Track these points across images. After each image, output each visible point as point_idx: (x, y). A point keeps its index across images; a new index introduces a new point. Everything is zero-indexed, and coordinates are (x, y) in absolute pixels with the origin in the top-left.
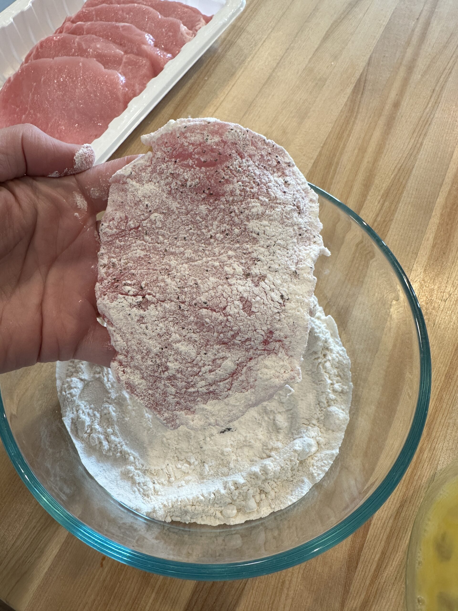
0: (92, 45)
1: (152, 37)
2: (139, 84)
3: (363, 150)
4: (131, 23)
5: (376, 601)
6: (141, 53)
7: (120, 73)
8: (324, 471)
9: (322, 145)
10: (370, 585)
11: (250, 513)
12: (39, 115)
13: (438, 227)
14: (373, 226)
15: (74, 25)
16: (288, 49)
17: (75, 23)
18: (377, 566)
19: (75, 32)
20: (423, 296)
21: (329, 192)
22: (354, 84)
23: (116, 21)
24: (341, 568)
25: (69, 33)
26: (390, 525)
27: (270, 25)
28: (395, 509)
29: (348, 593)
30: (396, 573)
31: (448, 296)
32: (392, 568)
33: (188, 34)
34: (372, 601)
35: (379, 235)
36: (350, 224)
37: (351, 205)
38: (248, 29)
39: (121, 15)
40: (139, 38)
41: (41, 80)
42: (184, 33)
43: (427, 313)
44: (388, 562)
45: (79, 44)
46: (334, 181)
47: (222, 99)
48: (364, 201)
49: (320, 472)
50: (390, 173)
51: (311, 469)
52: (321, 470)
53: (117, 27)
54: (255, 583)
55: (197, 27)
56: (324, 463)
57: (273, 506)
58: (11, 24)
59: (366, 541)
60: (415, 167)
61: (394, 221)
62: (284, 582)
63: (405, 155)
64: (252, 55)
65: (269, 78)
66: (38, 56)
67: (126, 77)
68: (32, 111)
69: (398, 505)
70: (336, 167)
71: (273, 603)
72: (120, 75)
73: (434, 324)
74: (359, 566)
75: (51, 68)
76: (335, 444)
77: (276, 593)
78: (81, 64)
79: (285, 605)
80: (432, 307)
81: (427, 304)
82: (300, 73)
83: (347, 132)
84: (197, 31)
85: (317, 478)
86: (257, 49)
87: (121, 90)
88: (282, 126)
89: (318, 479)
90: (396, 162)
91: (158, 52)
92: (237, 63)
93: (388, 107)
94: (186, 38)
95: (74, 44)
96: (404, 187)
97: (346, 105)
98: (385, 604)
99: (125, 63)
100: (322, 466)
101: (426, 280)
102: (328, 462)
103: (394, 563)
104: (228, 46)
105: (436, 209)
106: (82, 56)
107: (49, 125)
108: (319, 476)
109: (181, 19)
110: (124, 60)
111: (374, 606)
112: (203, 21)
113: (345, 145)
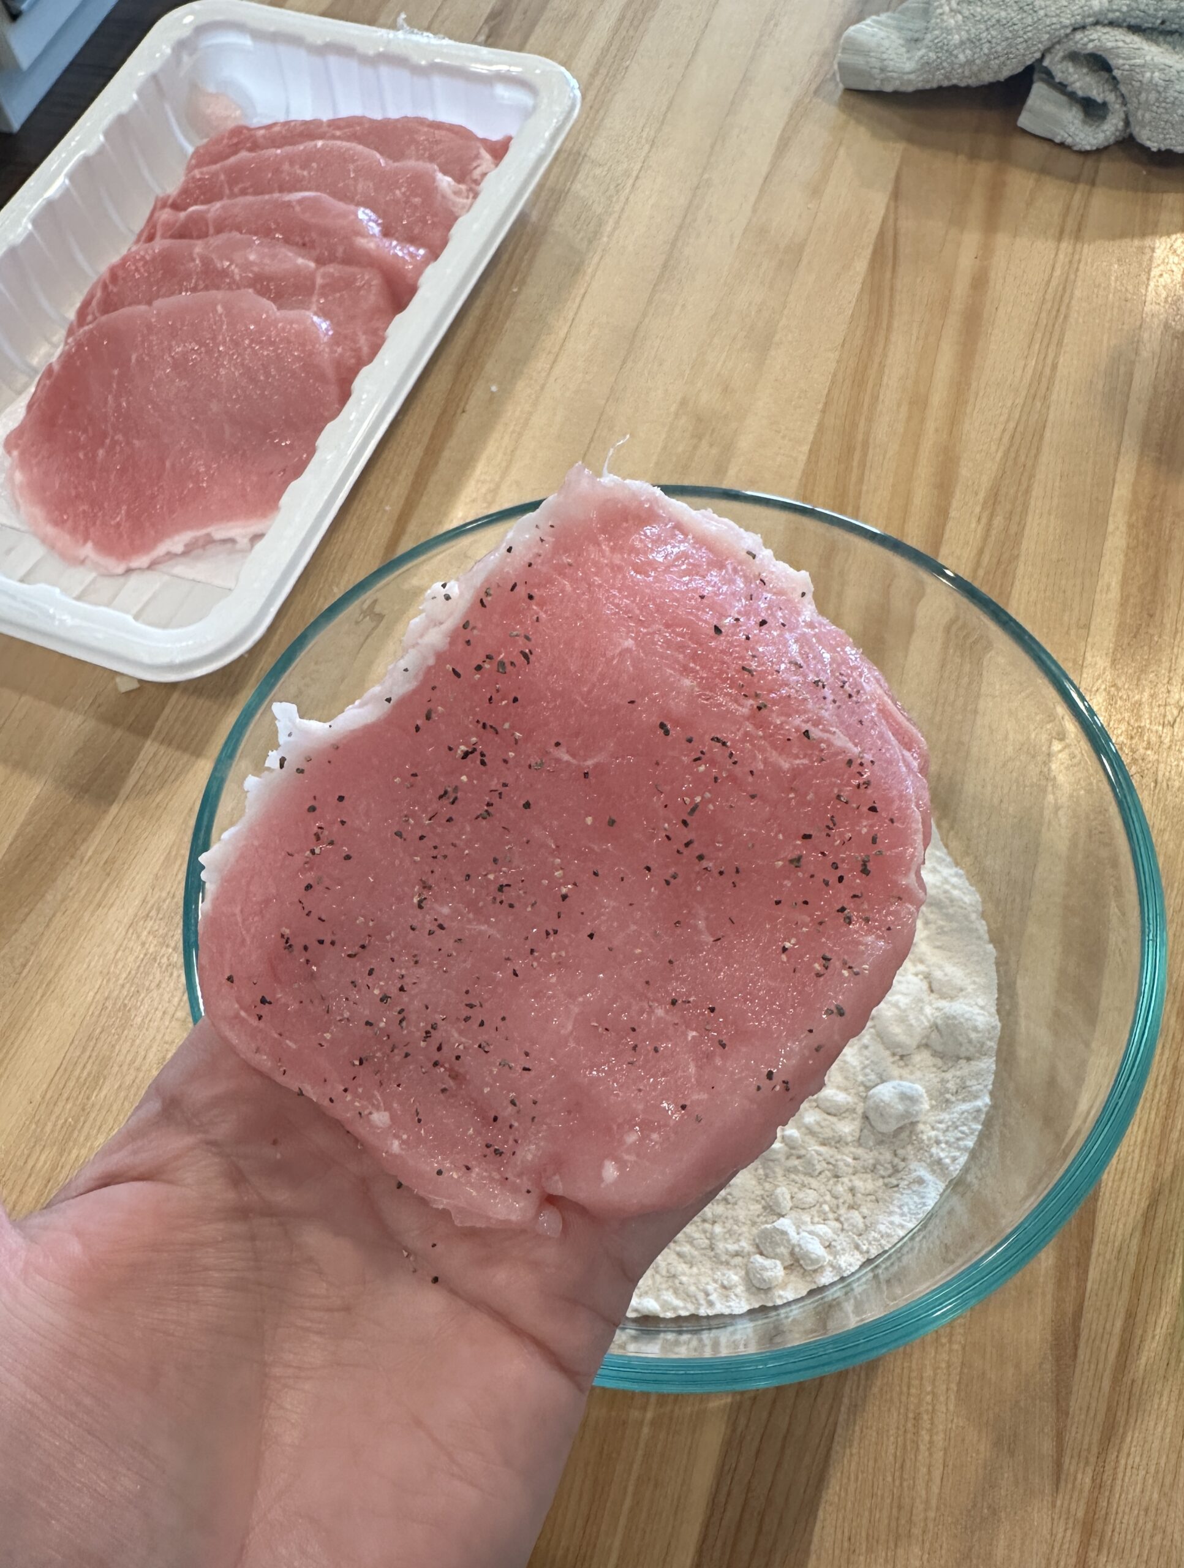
0: (238, 256)
1: (374, 216)
2: (365, 333)
3: (918, 402)
4: (317, 190)
5: (1132, 1421)
6: (354, 258)
7: (316, 314)
8: (966, 1149)
9: (820, 406)
10: (1113, 1388)
11: (815, 1271)
12: (136, 443)
13: (1126, 555)
14: (974, 577)
15: (182, 215)
16: (697, 188)
17: (185, 209)
18: (1122, 1344)
19: (183, 232)
20: (1120, 722)
21: (857, 520)
22: (871, 247)
23: (281, 190)
24: (1041, 1364)
25: (173, 237)
26: (1134, 1248)
27: (644, 135)
28: (1140, 1212)
29: (1067, 1414)
30: (1166, 1351)
31: (1175, 712)
32: (1154, 1345)
33: (457, 193)
34: (1122, 1423)
35: (994, 597)
36: (921, 584)
37: (914, 539)
38: (592, 153)
39: (289, 174)
40: (344, 223)
41: (130, 360)
42: (449, 192)
43: (1134, 761)
44: (1145, 1331)
45: (206, 262)
46: (865, 488)
47: (562, 334)
48: (944, 525)
49: (958, 1154)
50: (994, 448)
51: (934, 1150)
52: (959, 1149)
53: (289, 205)
54: (854, 1431)
55: (476, 174)
56: (962, 1132)
57: (865, 1248)
58: (30, 237)
59: (1087, 1295)
60: (1049, 425)
61: (1022, 559)
62: (917, 1418)
63: (1020, 401)
64: (616, 215)
65: (665, 266)
66: (109, 304)
67: (331, 321)
68: (119, 437)
69: (1144, 1204)
70: (865, 454)
71: (902, 1467)
72: (315, 319)
73: (1156, 782)
74: (1080, 1352)
75: (150, 327)
76: (979, 1087)
77: (905, 1445)
78: (220, 309)
79: (929, 1466)
80: (1144, 744)
81: (1132, 738)
82: (736, 241)
83: (876, 366)
84: (477, 182)
85: (951, 1168)
86: (623, 199)
87: (325, 356)
88: (718, 375)
89: (955, 1169)
90: (1003, 418)
91: (397, 250)
92: (582, 239)
93: (961, 288)
94: (454, 204)
95: (193, 260)
96: (1032, 476)
97: (859, 300)
98: (1152, 1424)
99: (323, 286)
100: (958, 1139)
101: (1120, 684)
102: (970, 1128)
103: (1158, 1331)
104: (551, 204)
105: (1115, 515)
106: (218, 288)
107: (168, 464)
108: (956, 1161)
109: (432, 158)
110: (319, 281)
111: (1130, 1434)
112: (486, 156)
113: (875, 398)
